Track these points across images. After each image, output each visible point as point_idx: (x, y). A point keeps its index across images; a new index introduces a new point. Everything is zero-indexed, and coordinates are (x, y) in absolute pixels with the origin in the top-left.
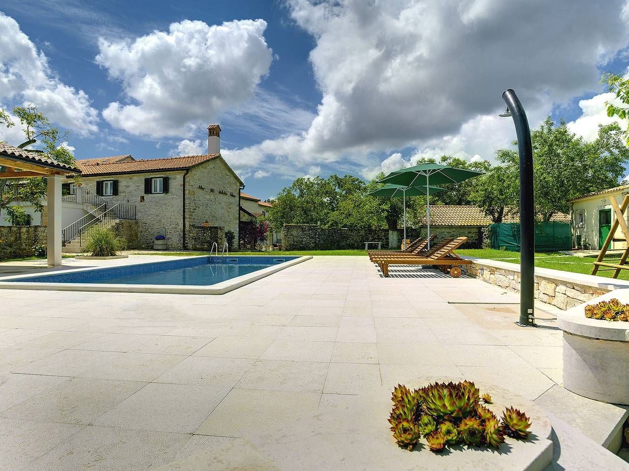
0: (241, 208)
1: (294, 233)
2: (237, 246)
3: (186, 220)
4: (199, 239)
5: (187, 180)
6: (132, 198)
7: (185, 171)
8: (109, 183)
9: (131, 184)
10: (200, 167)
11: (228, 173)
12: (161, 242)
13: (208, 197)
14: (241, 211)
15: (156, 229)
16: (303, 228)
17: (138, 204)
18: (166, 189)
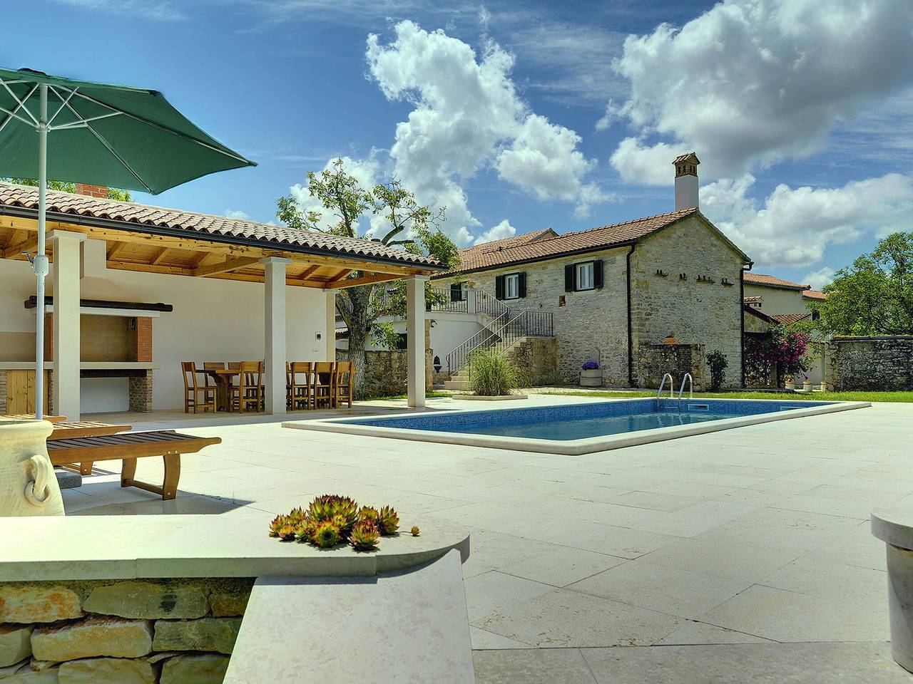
0: (745, 308)
1: (855, 353)
2: (738, 382)
3: (634, 334)
4: (657, 367)
5: (633, 262)
6: (546, 301)
7: (629, 248)
8: (513, 277)
9: (545, 277)
10: (658, 236)
11: (715, 242)
12: (591, 373)
13: (674, 290)
14: (746, 314)
15: (584, 351)
16: (875, 344)
17: (556, 310)
18: (599, 282)
